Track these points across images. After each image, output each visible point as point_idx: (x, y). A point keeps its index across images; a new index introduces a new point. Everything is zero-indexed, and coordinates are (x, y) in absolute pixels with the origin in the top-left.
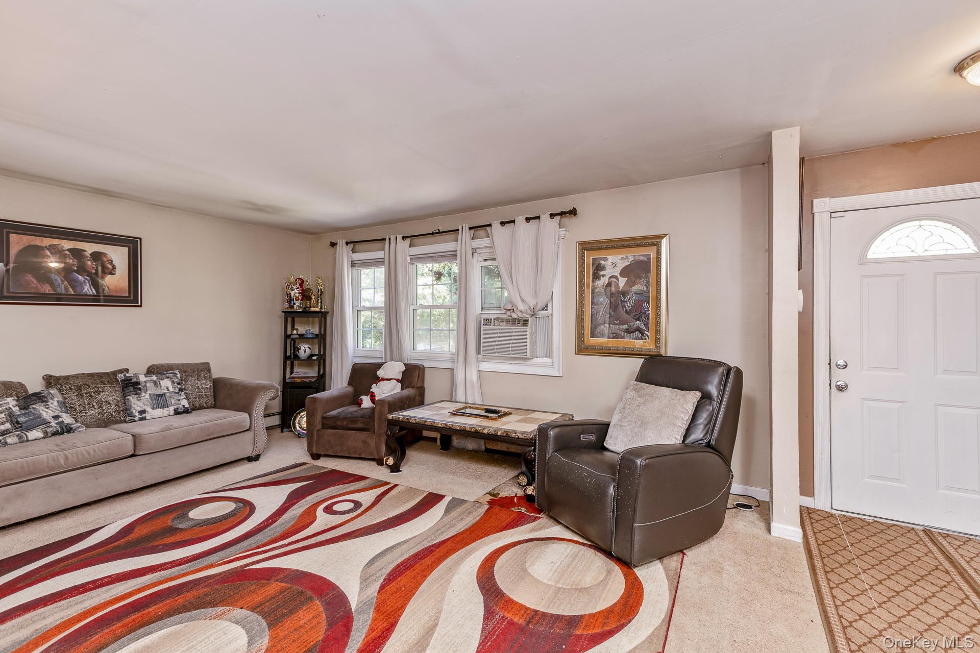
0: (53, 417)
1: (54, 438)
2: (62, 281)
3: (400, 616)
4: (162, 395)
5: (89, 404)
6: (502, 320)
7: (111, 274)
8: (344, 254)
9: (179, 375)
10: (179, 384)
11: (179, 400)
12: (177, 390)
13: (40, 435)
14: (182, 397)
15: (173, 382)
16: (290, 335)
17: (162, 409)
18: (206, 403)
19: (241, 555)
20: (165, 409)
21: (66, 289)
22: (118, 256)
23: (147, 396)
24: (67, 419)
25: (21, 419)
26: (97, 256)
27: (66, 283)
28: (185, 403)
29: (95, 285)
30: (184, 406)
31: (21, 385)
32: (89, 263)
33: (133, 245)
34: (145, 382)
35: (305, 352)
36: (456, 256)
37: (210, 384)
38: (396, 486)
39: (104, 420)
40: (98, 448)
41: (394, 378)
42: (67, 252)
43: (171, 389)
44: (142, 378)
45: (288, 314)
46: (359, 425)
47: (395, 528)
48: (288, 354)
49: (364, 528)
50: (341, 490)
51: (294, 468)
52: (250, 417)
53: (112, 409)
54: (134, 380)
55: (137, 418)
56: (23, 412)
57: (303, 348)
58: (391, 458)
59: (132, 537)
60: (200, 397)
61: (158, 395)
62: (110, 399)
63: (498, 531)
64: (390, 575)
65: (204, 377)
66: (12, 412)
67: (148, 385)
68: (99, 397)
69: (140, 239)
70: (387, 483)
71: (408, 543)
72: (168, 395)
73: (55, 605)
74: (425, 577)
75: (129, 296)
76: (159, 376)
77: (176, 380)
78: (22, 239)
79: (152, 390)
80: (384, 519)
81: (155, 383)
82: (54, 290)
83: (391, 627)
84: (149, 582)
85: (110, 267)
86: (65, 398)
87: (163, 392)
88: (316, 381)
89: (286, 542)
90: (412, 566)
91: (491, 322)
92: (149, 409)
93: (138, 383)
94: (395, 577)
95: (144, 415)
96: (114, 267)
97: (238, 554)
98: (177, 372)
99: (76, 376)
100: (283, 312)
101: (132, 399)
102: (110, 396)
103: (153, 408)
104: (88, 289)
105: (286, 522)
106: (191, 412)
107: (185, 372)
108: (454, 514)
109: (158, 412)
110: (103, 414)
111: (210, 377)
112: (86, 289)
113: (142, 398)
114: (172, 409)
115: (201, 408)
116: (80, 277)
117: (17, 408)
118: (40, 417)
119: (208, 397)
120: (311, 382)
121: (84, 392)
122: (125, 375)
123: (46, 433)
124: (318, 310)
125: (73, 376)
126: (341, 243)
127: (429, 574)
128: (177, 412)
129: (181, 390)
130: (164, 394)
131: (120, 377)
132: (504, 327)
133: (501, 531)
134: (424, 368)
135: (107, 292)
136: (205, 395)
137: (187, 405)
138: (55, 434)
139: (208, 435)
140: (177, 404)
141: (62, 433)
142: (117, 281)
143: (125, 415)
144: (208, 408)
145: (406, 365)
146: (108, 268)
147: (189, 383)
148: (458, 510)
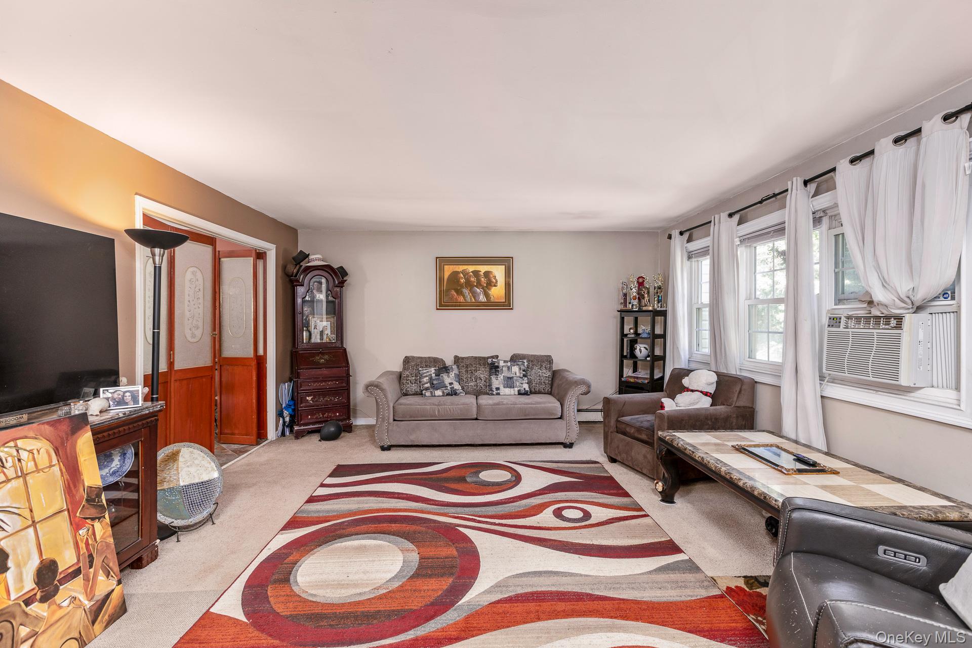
0: (449, 383)
1: (448, 397)
2: (469, 293)
3: (473, 636)
4: (511, 378)
5: (470, 378)
6: (858, 319)
7: (495, 286)
8: (678, 246)
9: (526, 364)
10: (524, 371)
11: (522, 384)
12: (522, 375)
13: (441, 394)
14: (524, 382)
15: (520, 369)
16: (627, 335)
17: (510, 389)
18: (543, 390)
19: (468, 517)
20: (512, 389)
21: (471, 299)
22: (498, 272)
23: (502, 378)
24: (457, 386)
25: (435, 382)
26: (487, 274)
27: (470, 294)
28: (526, 387)
29: (487, 295)
30: (525, 389)
31: (442, 359)
32: (483, 279)
33: (507, 262)
34: (503, 366)
35: (641, 352)
36: (784, 229)
37: (549, 374)
38: (648, 516)
39: (477, 390)
40: (456, 409)
41: (700, 389)
42: (471, 274)
43: (518, 375)
44: (502, 364)
45: (623, 313)
46: (644, 437)
47: (581, 556)
48: (625, 354)
49: (560, 541)
50: (591, 498)
51: (582, 463)
52: (561, 407)
53: (481, 384)
54: (496, 364)
55: (494, 393)
56: (436, 377)
57: (638, 348)
58: (660, 484)
59: (444, 475)
60: (540, 383)
61: (508, 378)
62: (482, 376)
63: (684, 629)
64: (517, 596)
65: (545, 367)
66: (431, 377)
67: (504, 369)
68: (476, 374)
69: (512, 258)
70: (641, 509)
71: (573, 578)
72: (515, 378)
73: (376, 498)
74: (539, 619)
75: (505, 302)
76: (512, 363)
77: (522, 367)
78: (450, 267)
79: (506, 373)
80: (588, 542)
81: (509, 368)
82: (465, 300)
83: (455, 639)
84: (414, 508)
85: (494, 281)
86: (459, 372)
87: (512, 375)
88: (648, 383)
89: (497, 521)
90: (543, 600)
91: (840, 322)
92: (501, 387)
93: (498, 367)
94: (519, 600)
95: (499, 391)
96: (497, 281)
97: (467, 515)
98: (525, 361)
99: (467, 358)
100: (618, 311)
101: (493, 378)
102: (482, 373)
103: (504, 387)
104: (482, 298)
105: (519, 507)
106: (529, 395)
107: (532, 361)
108: (662, 577)
109: (507, 391)
110: (477, 386)
111: (550, 368)
112: (481, 298)
113: (499, 378)
114: (516, 389)
115: (539, 393)
116: (478, 290)
117: (434, 375)
118: (444, 382)
119: (546, 384)
120: (643, 384)
121: (469, 369)
122: (492, 360)
123: (443, 393)
124: (651, 308)
125: (466, 358)
126: (675, 233)
127: (547, 619)
128: (520, 393)
129: (525, 376)
130: (513, 377)
131: (490, 361)
132: (861, 329)
133: (690, 632)
134: (755, 383)
135: (492, 299)
136: (544, 382)
137: (527, 389)
138: (448, 394)
139: (525, 416)
140: (520, 387)
141: (452, 395)
142: (497, 292)
143: (488, 390)
144: (545, 394)
145: (719, 374)
146: (493, 282)
147: (534, 371)
148: (672, 575)
